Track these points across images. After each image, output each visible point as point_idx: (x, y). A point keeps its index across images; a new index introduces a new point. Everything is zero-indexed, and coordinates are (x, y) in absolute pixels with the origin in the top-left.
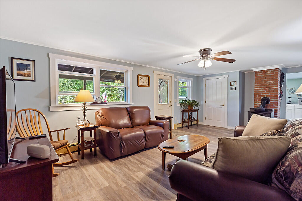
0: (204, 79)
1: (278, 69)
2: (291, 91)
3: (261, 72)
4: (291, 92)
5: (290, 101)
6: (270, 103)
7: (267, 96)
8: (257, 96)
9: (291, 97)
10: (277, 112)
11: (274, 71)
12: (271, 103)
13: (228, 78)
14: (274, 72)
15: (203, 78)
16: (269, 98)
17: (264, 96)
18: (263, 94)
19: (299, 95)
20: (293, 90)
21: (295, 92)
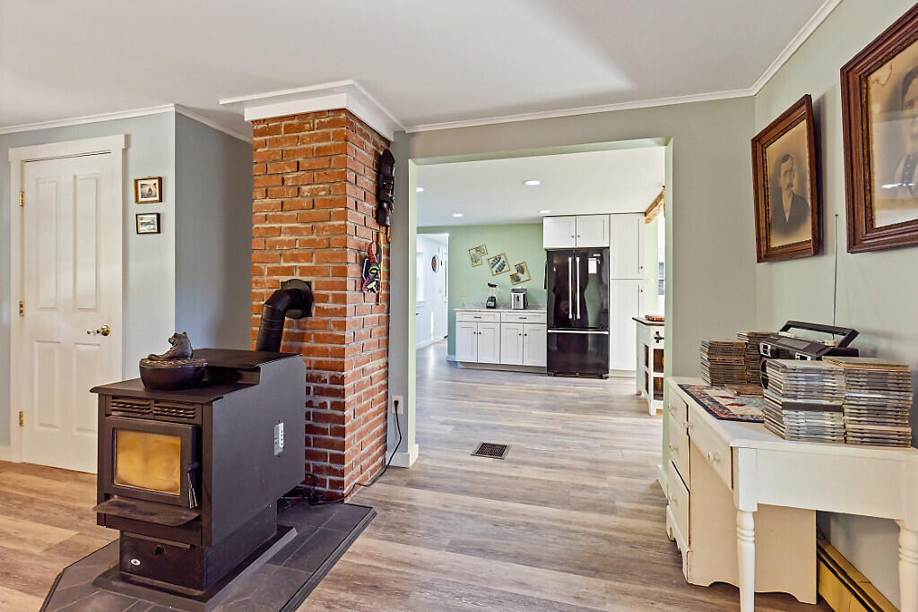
0: (15, 154)
1: (343, 116)
2: (497, 266)
3: (276, 130)
4: (495, 268)
5: (493, 299)
6: (314, 313)
7: (304, 271)
8: (261, 274)
9: (495, 286)
10: (343, 363)
11: (331, 124)
12: (321, 311)
13: (125, 151)
14: (331, 130)
15: (11, 151)
16: (309, 284)
17: (288, 271)
18: (285, 262)
19: (515, 279)
20: (501, 261)
21: (506, 268)
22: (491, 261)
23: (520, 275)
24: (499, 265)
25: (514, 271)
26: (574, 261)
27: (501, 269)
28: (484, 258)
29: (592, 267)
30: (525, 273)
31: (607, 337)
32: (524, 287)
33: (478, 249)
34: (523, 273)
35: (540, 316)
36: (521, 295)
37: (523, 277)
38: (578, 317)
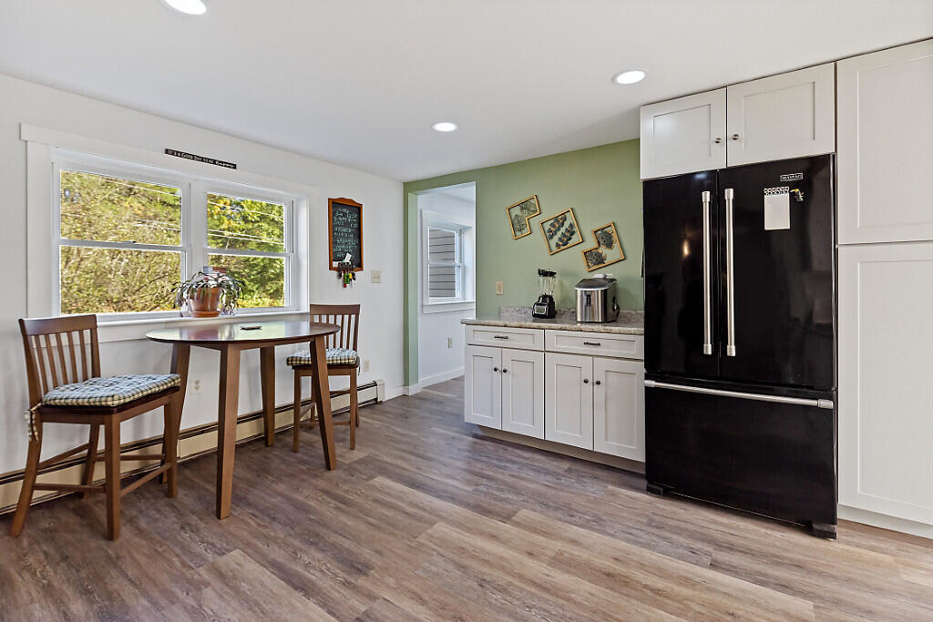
4: (556, 239)
5: (547, 300)
19: (595, 259)
20: (567, 225)
21: (576, 239)
22: (547, 226)
23: (603, 250)
24: (561, 232)
25: (591, 243)
26: (718, 203)
27: (565, 241)
28: (535, 222)
29: (777, 212)
30: (616, 245)
31: (830, 417)
32: (610, 276)
33: (524, 205)
34: (609, 245)
35: (628, 342)
36: (597, 292)
37: (610, 254)
38: (732, 350)
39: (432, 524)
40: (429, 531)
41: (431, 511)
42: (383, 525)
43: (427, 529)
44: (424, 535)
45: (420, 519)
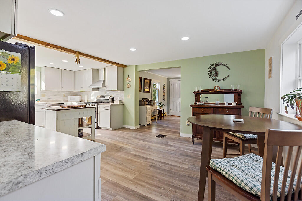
39: (135, 178)
40: (135, 176)
41: (136, 183)
42: (152, 177)
43: (137, 176)
44: (137, 175)
45: (139, 180)
